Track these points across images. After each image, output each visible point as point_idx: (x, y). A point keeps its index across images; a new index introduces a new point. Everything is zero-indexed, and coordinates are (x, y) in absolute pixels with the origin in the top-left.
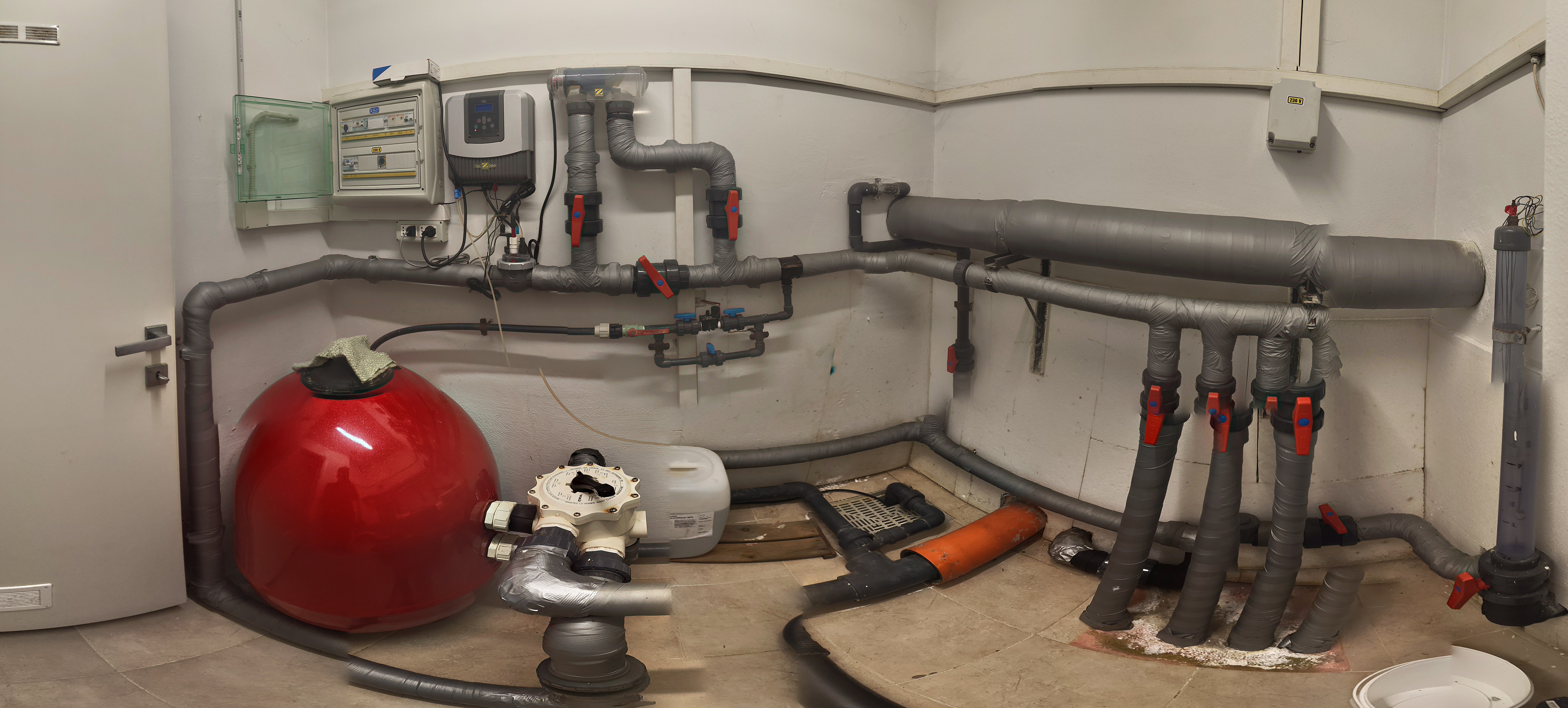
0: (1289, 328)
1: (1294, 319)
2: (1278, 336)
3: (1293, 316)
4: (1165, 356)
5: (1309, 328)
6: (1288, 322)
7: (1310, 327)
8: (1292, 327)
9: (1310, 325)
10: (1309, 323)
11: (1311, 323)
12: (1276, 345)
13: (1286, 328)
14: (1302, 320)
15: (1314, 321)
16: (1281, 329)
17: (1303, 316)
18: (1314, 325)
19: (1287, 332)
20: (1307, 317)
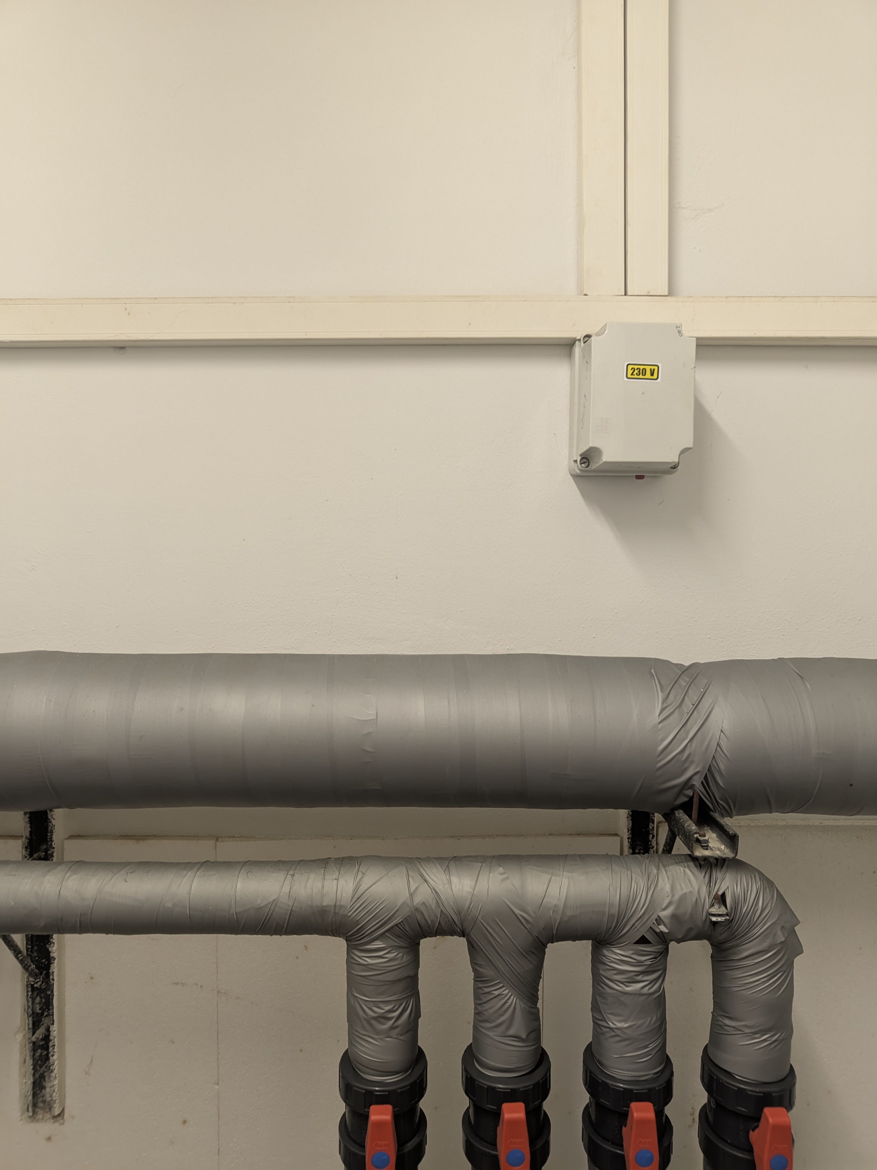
0: (666, 921)
1: (677, 897)
2: (643, 940)
3: (673, 888)
4: (391, 1018)
5: (714, 919)
7: (714, 915)
8: (674, 917)
9: (713, 910)
10: (712, 905)
11: (716, 906)
12: (639, 963)
13: (659, 921)
15: (722, 899)
16: (649, 924)
18: (723, 910)
19: (663, 928)
20: (704, 890)
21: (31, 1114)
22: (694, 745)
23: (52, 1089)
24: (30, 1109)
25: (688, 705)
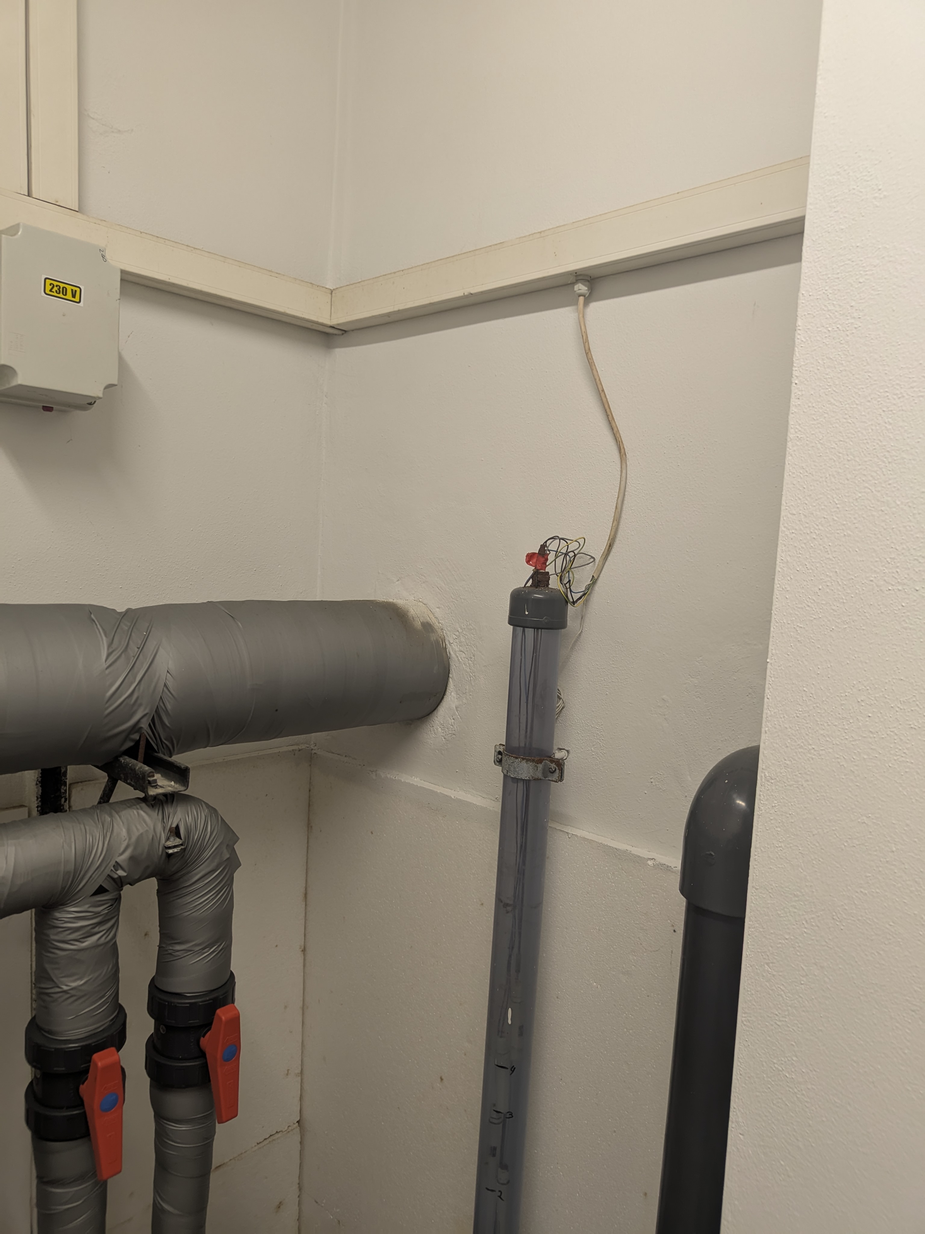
0: (124, 865)
1: (134, 839)
2: (101, 890)
3: (129, 831)
5: (170, 851)
6: (122, 849)
7: (170, 848)
8: (132, 858)
9: (169, 844)
10: (168, 839)
11: (172, 839)
12: (96, 915)
13: (117, 866)
14: (151, 837)
15: (176, 832)
16: (108, 871)
17: (152, 828)
18: (178, 841)
19: (121, 873)
20: (159, 827)
22: (142, 688)
25: (133, 649)
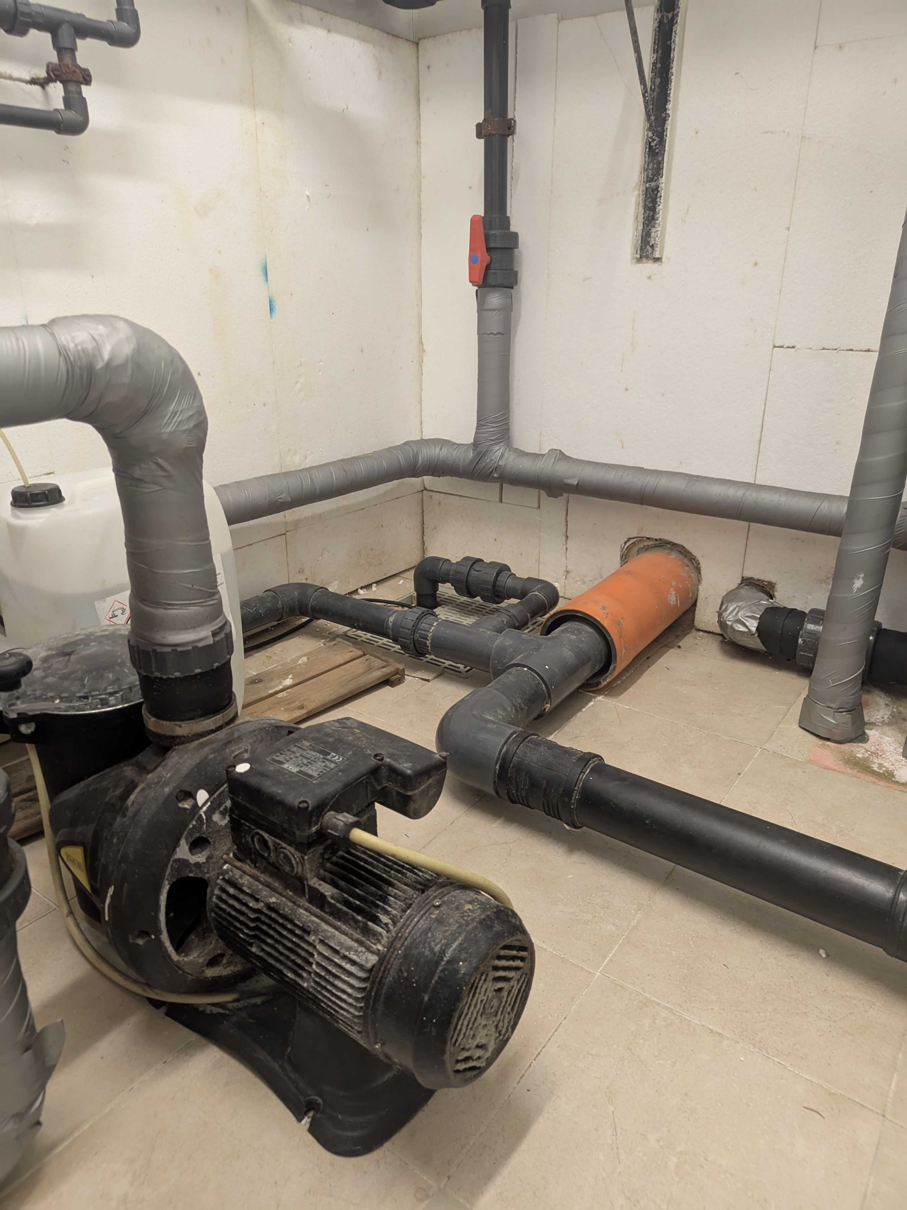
21: (638, 256)
23: (656, 234)
24: (639, 252)
